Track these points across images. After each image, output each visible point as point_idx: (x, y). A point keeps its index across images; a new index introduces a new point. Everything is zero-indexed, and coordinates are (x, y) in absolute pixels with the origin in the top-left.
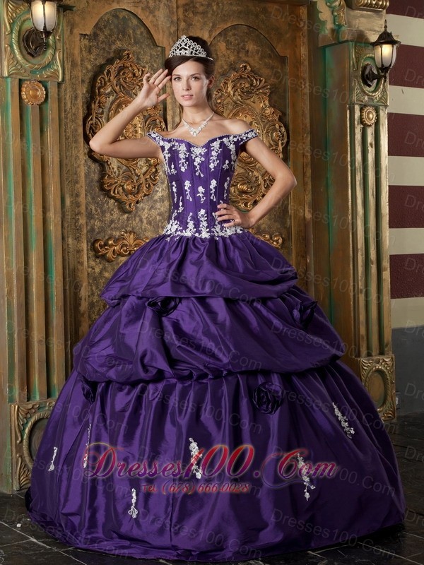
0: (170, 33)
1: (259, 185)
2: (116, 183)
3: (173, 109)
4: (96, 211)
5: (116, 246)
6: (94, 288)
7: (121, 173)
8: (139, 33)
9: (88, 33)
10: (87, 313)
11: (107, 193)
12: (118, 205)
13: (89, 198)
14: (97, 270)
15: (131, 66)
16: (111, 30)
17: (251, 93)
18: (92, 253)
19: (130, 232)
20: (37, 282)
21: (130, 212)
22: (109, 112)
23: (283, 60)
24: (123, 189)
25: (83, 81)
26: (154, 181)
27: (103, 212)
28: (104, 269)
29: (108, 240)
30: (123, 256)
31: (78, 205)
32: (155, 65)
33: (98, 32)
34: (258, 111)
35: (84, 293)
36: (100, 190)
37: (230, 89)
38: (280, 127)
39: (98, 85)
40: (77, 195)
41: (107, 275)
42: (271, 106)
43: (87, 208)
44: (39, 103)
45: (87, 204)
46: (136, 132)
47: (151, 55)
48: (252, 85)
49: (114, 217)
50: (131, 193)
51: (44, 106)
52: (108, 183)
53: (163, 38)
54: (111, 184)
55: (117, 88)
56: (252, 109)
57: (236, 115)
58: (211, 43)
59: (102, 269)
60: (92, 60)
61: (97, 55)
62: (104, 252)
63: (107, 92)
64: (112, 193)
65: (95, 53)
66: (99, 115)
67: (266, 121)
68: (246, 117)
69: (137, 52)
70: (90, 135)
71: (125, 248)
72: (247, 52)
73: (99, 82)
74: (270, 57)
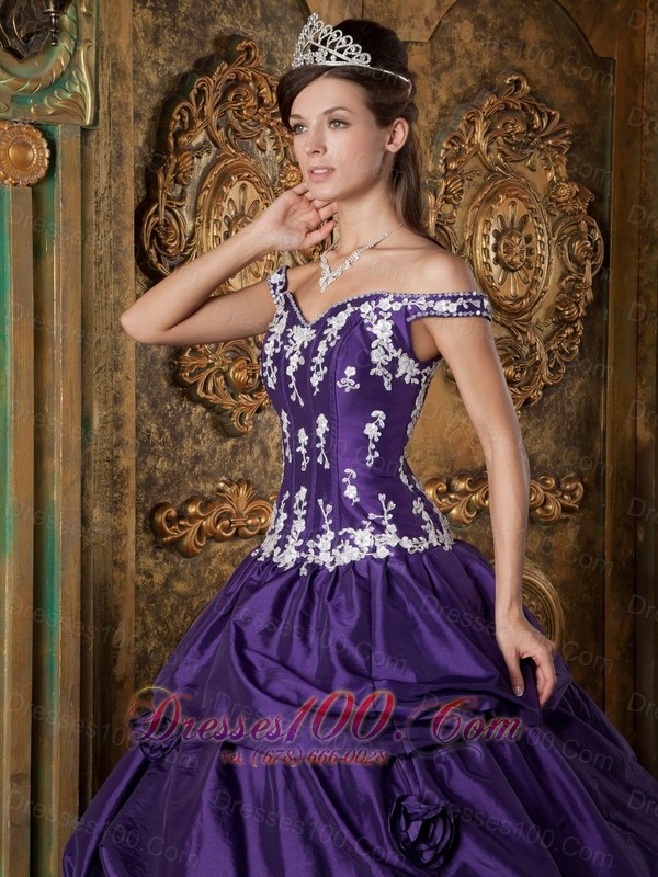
1: (538, 363)
4: (161, 434)
5: (205, 518)
6: (149, 620)
10: (132, 680)
11: (187, 392)
13: (144, 403)
14: (158, 578)
15: (254, 79)
17: (527, 145)
18: (147, 539)
19: (239, 483)
21: (239, 435)
22: (199, 194)
23: (603, 65)
24: (227, 380)
25: (137, 116)
27: (178, 438)
28: (176, 574)
29: (188, 502)
30: (221, 539)
31: (118, 423)
34: (540, 190)
35: (125, 635)
36: (171, 385)
37: (479, 136)
38: (590, 227)
39: (175, 125)
40: (117, 400)
41: (180, 587)
42: (572, 178)
43: (138, 430)
44: (33, 180)
45: (139, 420)
48: (530, 127)
49: (203, 448)
50: (245, 389)
51: (45, 189)
52: (192, 366)
53: (330, 8)
54: (200, 370)
55: (220, 135)
56: (528, 185)
57: (491, 199)
58: (440, 23)
59: (170, 575)
60: (162, 62)
61: (174, 49)
62: (176, 535)
63: (194, 143)
64: (200, 392)
65: (168, 45)
66: (175, 203)
67: (558, 214)
68: (513, 203)
69: (266, 45)
70: (152, 251)
71: (227, 523)
72: (523, 45)
73: (178, 118)
74: (573, 59)
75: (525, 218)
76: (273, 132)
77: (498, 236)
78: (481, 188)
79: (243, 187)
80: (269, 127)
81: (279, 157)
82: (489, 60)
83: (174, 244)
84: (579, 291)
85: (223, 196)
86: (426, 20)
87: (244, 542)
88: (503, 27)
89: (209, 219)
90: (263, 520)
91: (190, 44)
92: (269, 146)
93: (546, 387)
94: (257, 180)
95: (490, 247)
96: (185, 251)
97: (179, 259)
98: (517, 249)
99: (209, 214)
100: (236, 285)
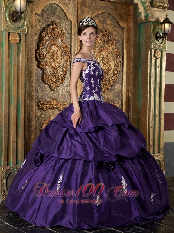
0: (74, 15)
1: (110, 81)
2: (49, 78)
3: (74, 48)
4: (40, 89)
5: (48, 105)
6: (37, 121)
7: (51, 74)
8: (61, 14)
9: (39, 13)
11: (45, 82)
12: (49, 88)
13: (37, 84)
14: (39, 114)
15: (57, 28)
16: (49, 12)
17: (108, 42)
18: (37, 107)
19: (54, 99)
20: (13, 118)
21: (54, 91)
22: (47, 48)
23: (122, 28)
24: (52, 81)
25: (36, 34)
26: (65, 78)
27: (43, 90)
28: (42, 114)
29: (44, 102)
30: (51, 109)
31: (32, 87)
32: (67, 29)
33: (44, 13)
34: (111, 50)
35: (33, 123)
36: (42, 81)
37: (99, 40)
38: (120, 57)
40: (32, 83)
41: (43, 116)
42: (116, 48)
43: (36, 88)
44: (17, 43)
45: (36, 86)
46: (58, 57)
47: (66, 24)
48: (108, 39)
49: (47, 92)
50: (55, 82)
51: (19, 44)
52: (45, 78)
53: (71, 17)
54: (47, 79)
55: (51, 38)
56: (108, 49)
57: (101, 51)
59: (41, 114)
60: (40, 25)
61: (43, 23)
62: (42, 107)
63: (46, 39)
64: (47, 82)
66: (43, 49)
67: (114, 55)
68: (105, 52)
70: (38, 57)
71: (52, 106)
72: (107, 24)
73: (43, 35)
74: (117, 27)
75: (107, 55)
76: (60, 38)
77: (102, 58)
78: (99, 49)
79: (55, 47)
81: (62, 42)
82: (101, 27)
83: (42, 56)
84: (118, 69)
85: (51, 48)
87: (55, 110)
90: (58, 106)
91: (46, 22)
92: (60, 40)
93: (111, 86)
94: (57, 46)
95: (101, 60)
97: (43, 59)
98: (106, 60)
99: (49, 51)
100: (53, 64)
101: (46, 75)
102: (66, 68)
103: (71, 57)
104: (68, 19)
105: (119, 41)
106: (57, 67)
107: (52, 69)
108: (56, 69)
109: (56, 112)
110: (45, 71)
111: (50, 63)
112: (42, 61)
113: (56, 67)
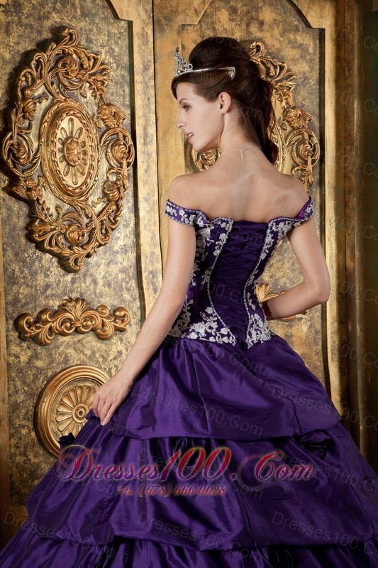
2: (52, 230)
3: (145, 115)
4: (22, 272)
5: (53, 322)
6: (18, 383)
7: (61, 216)
9: (4, 2)
10: (7, 419)
11: (39, 246)
12: (59, 262)
13: (10, 254)
14: (24, 358)
15: (76, 53)
18: (14, 335)
19: (76, 300)
21: (75, 272)
22: (41, 124)
24: (66, 238)
26: (114, 224)
27: (34, 274)
28: (35, 356)
29: (41, 313)
30: (65, 335)
32: (117, 50)
36: (27, 242)
38: (310, 136)
39: (22, 82)
45: (6, 263)
46: (85, 153)
47: (109, 35)
49: (52, 279)
50: (77, 243)
52: (40, 231)
53: (129, 6)
54: (45, 233)
58: (205, 12)
59: (32, 356)
60: (12, 44)
61: (20, 36)
62: (33, 333)
63: (36, 94)
64: (46, 245)
65: (16, 34)
66: (24, 131)
67: (289, 129)
69: (86, 31)
70: (9, 161)
71: (69, 325)
72: (262, 23)
73: (24, 79)
74: (297, 30)
76: (91, 85)
79: (71, 120)
80: (88, 82)
81: (97, 101)
82: (240, 34)
83: (23, 157)
84: (304, 176)
85: (57, 126)
86: (196, 11)
87: (82, 336)
88: (248, 12)
89: (48, 141)
90: (94, 323)
91: (32, 33)
92: (89, 93)
94: (79, 115)
96: (33, 160)
97: (29, 165)
99: (48, 137)
100: (68, 180)
101: (41, 220)
102: (118, 189)
103: (133, 149)
104: (116, 16)
105: (306, 78)
106: (84, 188)
107: (66, 197)
108: (81, 195)
109: (88, 345)
110: (38, 208)
111: (54, 177)
112: (23, 171)
113: (78, 191)
